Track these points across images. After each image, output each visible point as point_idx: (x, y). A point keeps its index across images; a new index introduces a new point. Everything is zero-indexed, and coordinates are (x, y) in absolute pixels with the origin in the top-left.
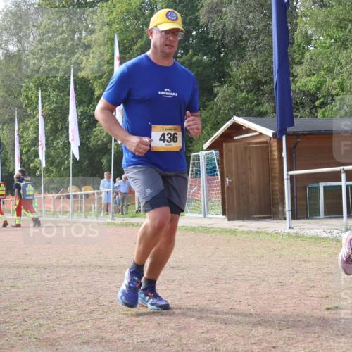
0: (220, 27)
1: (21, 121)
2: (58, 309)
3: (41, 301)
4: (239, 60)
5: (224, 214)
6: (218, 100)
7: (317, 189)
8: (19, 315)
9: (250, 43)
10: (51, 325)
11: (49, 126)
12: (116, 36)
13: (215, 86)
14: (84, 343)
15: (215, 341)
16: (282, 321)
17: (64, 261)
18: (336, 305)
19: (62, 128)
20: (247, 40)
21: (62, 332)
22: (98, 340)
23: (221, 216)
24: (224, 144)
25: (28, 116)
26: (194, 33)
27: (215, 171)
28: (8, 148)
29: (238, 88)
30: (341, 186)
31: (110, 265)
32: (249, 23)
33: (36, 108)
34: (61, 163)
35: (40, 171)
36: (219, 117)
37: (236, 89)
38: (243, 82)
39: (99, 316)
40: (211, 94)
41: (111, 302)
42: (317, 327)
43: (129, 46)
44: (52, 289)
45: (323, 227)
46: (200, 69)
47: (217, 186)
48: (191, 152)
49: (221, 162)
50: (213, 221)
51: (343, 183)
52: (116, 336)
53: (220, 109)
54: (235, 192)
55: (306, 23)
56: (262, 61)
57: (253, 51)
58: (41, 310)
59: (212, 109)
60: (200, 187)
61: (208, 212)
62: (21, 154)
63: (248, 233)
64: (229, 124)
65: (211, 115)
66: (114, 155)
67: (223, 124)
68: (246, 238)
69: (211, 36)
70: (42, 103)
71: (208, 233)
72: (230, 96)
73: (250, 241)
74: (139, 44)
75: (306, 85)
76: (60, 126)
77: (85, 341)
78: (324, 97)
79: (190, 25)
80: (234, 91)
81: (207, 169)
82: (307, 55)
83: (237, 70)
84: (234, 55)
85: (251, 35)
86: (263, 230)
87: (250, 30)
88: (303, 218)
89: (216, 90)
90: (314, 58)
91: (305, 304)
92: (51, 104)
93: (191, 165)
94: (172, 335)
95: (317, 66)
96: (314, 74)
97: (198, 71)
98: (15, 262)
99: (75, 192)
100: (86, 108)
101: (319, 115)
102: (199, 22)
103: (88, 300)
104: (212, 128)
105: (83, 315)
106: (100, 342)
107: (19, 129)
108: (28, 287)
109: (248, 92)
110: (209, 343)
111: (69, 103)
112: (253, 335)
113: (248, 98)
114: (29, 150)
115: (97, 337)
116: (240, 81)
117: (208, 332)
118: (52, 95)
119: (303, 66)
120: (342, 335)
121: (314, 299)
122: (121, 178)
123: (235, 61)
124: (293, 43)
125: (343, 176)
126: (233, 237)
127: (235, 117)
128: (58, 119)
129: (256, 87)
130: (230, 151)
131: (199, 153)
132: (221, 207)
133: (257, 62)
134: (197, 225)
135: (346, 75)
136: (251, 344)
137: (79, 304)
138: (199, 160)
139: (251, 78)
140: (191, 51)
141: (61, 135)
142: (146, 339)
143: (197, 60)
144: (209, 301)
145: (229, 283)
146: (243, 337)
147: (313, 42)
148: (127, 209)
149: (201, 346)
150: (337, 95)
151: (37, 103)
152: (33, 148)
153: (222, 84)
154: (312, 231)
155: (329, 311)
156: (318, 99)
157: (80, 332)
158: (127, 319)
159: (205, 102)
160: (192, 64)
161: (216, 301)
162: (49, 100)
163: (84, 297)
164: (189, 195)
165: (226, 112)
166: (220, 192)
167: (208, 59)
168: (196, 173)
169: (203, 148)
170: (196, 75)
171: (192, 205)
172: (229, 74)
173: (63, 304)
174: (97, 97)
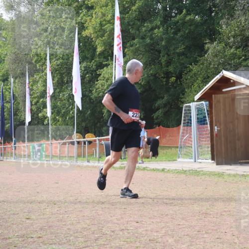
1: (31, 75)
2: (67, 237)
3: (53, 230)
4: (228, 19)
5: (213, 159)
6: (209, 56)
8: (35, 242)
9: (239, 3)
11: (56, 79)
13: (206, 43)
17: (71, 198)
19: (67, 81)
23: (210, 161)
24: (213, 95)
25: (38, 71)
27: (205, 120)
28: (19, 100)
31: (111, 202)
33: (44, 64)
34: (67, 113)
35: (48, 121)
36: (209, 71)
37: (226, 45)
38: (232, 39)
39: (103, 243)
40: (202, 51)
41: (113, 232)
43: (128, 7)
44: (61, 221)
46: (192, 28)
47: (206, 134)
48: (183, 103)
49: (210, 112)
50: (202, 165)
53: (210, 64)
54: (223, 139)
57: (242, 10)
58: (54, 238)
59: (203, 64)
60: (191, 135)
61: (198, 157)
62: (32, 105)
63: (234, 176)
64: (218, 77)
65: (201, 70)
67: (213, 78)
68: (233, 180)
70: (50, 59)
71: (198, 175)
72: (219, 52)
73: (236, 183)
74: (137, 5)
76: (65, 80)
80: (224, 47)
81: (198, 118)
83: (226, 27)
84: (224, 14)
89: (206, 46)
92: (57, 60)
93: (183, 115)
97: (190, 29)
98: (29, 199)
99: (78, 138)
100: (89, 63)
103: (92, 229)
104: (202, 81)
105: (89, 242)
107: (29, 82)
108: (41, 219)
109: (237, 48)
111: (73, 59)
113: (236, 54)
114: (38, 102)
116: (229, 38)
123: (224, 20)
126: (221, 179)
127: (224, 71)
128: (64, 73)
129: (244, 43)
130: (219, 102)
131: (191, 104)
132: (210, 152)
133: (246, 20)
134: (187, 169)
137: (85, 233)
138: (190, 110)
139: (239, 35)
140: (184, 11)
141: (67, 88)
143: (190, 19)
144: (198, 231)
145: (217, 218)
148: (125, 154)
151: (46, 59)
152: (42, 100)
153: (212, 41)
158: (127, 245)
159: (196, 58)
160: (186, 23)
161: (204, 232)
162: (56, 56)
163: (90, 227)
164: (181, 142)
165: (216, 66)
166: (209, 139)
167: (200, 18)
168: (188, 122)
169: (194, 99)
170: (189, 33)
171: (184, 151)
172: (219, 32)
173: (71, 233)
174: (99, 54)
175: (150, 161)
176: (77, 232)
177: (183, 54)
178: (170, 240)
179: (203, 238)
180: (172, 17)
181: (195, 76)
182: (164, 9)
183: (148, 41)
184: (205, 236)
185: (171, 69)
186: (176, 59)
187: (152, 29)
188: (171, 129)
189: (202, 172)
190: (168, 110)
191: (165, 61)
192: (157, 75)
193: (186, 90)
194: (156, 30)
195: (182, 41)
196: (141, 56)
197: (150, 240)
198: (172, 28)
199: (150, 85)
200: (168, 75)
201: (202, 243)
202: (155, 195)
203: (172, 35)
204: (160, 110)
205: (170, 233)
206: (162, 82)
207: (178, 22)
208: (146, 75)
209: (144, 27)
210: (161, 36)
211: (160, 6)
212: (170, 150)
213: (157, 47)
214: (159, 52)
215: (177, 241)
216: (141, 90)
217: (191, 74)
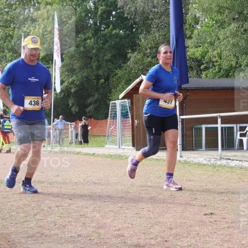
0: (133, 9)
2: (10, 212)
4: (146, 34)
5: (133, 146)
6: (130, 63)
7: (201, 129)
9: (154, 22)
10: (5, 223)
12: (56, 13)
13: (129, 53)
14: (29, 237)
15: (124, 236)
16: (172, 222)
18: (211, 212)
20: (152, 19)
21: (13, 229)
22: (39, 235)
23: (131, 147)
24: (134, 95)
26: (114, 13)
27: (128, 115)
29: (145, 54)
30: (217, 128)
31: (50, 181)
32: (154, 7)
36: (131, 75)
38: (149, 51)
39: (41, 218)
40: (125, 59)
41: (50, 208)
42: (197, 227)
45: (204, 156)
46: (117, 40)
47: (129, 126)
48: (110, 100)
49: (131, 109)
50: (125, 151)
51: (219, 126)
52: (52, 232)
53: (132, 69)
55: (195, 9)
56: (163, 35)
57: (156, 28)
59: (126, 69)
60: (116, 126)
61: (122, 144)
64: (138, 80)
65: (125, 74)
66: (54, 101)
67: (134, 81)
68: (149, 163)
69: (126, 15)
71: (121, 159)
72: (139, 60)
73: (152, 166)
75: (194, 54)
77: (29, 235)
78: (207, 63)
79: (111, 7)
80: (142, 57)
81: (122, 113)
82: (196, 32)
83: (144, 41)
84: (142, 30)
85: (155, 16)
86: (162, 158)
87: (154, 12)
88: (190, 150)
89: (129, 55)
90: (200, 34)
91: (189, 211)
93: (110, 110)
94: (93, 232)
95: (203, 40)
96: (200, 46)
97: (116, 41)
101: (203, 76)
102: (117, 5)
103: (33, 206)
104: (126, 84)
105: (29, 217)
106: (41, 236)
109: (153, 58)
110: (119, 238)
112: (152, 232)
115: (38, 233)
116: (146, 50)
117: (119, 230)
118: (8, 55)
119: (193, 40)
120: (215, 233)
121: (195, 207)
122: (58, 119)
123: (143, 35)
124: (186, 23)
125: (219, 120)
127: (142, 76)
130: (138, 100)
131: (116, 102)
132: (131, 140)
133: (160, 36)
134: (113, 154)
135: (223, 47)
136: (150, 238)
137: (26, 209)
138: (115, 106)
139: (155, 48)
140: (111, 26)
142: (74, 235)
143: (116, 33)
144: (121, 208)
146: (144, 233)
147: (200, 23)
148: (63, 141)
149: (114, 239)
150: (217, 62)
153: (133, 51)
154: (196, 160)
155: (206, 216)
156: (202, 64)
157: (26, 229)
158: (61, 220)
159: (121, 64)
160: (112, 36)
161: (125, 208)
162: (6, 59)
163: (30, 204)
164: (108, 132)
165: (136, 72)
166: (131, 130)
167: (124, 33)
168: (114, 116)
169: (119, 97)
170: (115, 44)
171: (111, 139)
172: (139, 44)
173: (14, 209)
174: (42, 58)
175: (82, 147)
176: (19, 208)
177: (110, 61)
178: (98, 216)
179: (124, 213)
180: (101, 30)
181: (120, 79)
182: (95, 23)
183: (82, 49)
184: (126, 211)
185: (100, 72)
186: (104, 65)
187: (85, 40)
188: (100, 121)
189: (124, 157)
190: (98, 106)
191: (96, 66)
192: (89, 77)
193: (113, 90)
194: (89, 40)
195: (109, 50)
196: (76, 61)
197: (80, 215)
198: (101, 40)
199: (83, 85)
200: (98, 77)
201: (123, 218)
202: (86, 176)
203: (101, 45)
204: (92, 106)
205: (97, 209)
206: (94, 83)
207: (106, 35)
208: (80, 77)
209: (79, 37)
210: (92, 45)
211: (91, 21)
212: (99, 138)
213: (90, 54)
214: (91, 58)
215: (103, 217)
216: (76, 88)
217: (117, 77)
